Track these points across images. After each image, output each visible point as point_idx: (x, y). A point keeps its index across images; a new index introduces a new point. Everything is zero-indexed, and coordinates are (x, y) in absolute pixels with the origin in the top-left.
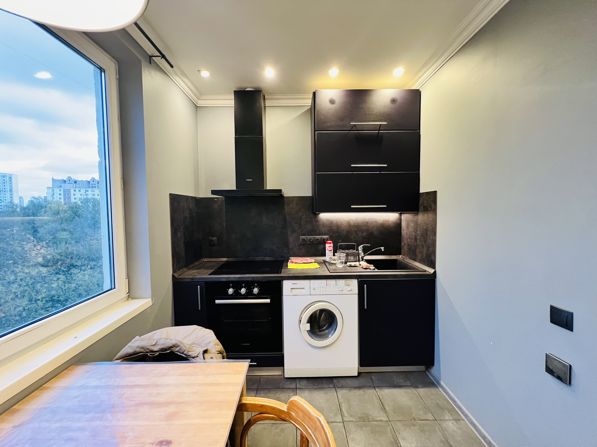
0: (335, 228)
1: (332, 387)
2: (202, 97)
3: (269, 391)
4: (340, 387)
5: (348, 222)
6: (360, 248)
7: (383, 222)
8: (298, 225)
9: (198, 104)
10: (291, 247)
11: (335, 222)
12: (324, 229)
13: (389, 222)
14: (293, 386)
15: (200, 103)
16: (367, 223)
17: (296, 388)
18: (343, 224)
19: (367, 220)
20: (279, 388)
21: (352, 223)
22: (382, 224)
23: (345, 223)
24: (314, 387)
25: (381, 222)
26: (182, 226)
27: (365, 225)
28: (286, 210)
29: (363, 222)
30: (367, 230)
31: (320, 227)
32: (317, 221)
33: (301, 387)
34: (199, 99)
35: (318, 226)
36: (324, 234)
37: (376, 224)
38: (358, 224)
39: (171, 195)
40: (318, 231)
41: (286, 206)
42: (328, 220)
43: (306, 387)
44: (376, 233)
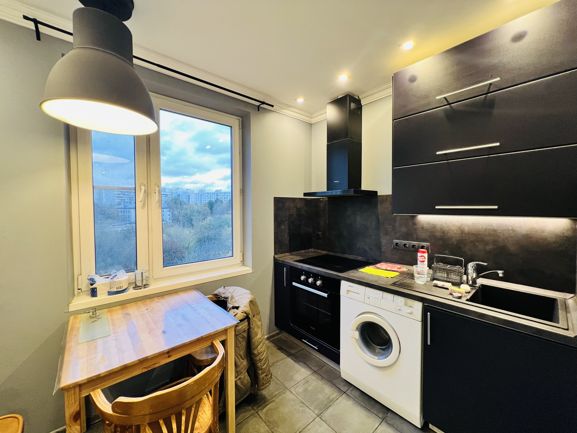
0: (438, 234)
1: (380, 416)
2: (313, 116)
3: (322, 379)
4: (389, 424)
5: (460, 228)
6: (471, 266)
7: (529, 232)
8: (391, 227)
9: (311, 122)
10: (383, 250)
11: (439, 226)
12: (424, 234)
13: (542, 232)
14: (344, 389)
15: (313, 121)
16: (495, 231)
17: (345, 393)
18: (452, 230)
19: (495, 227)
20: (331, 382)
21: (466, 229)
22: (527, 235)
23: (454, 228)
24: (361, 403)
25: (524, 232)
26: (287, 221)
27: (490, 235)
28: (379, 210)
29: (486, 229)
30: (495, 242)
31: (418, 232)
32: (415, 224)
33: (350, 395)
34: (312, 118)
35: (416, 230)
36: (423, 240)
37: (513, 234)
38: (478, 232)
39: (275, 198)
40: (415, 236)
41: (379, 205)
42: (429, 224)
43: (354, 398)
44: (512, 248)
